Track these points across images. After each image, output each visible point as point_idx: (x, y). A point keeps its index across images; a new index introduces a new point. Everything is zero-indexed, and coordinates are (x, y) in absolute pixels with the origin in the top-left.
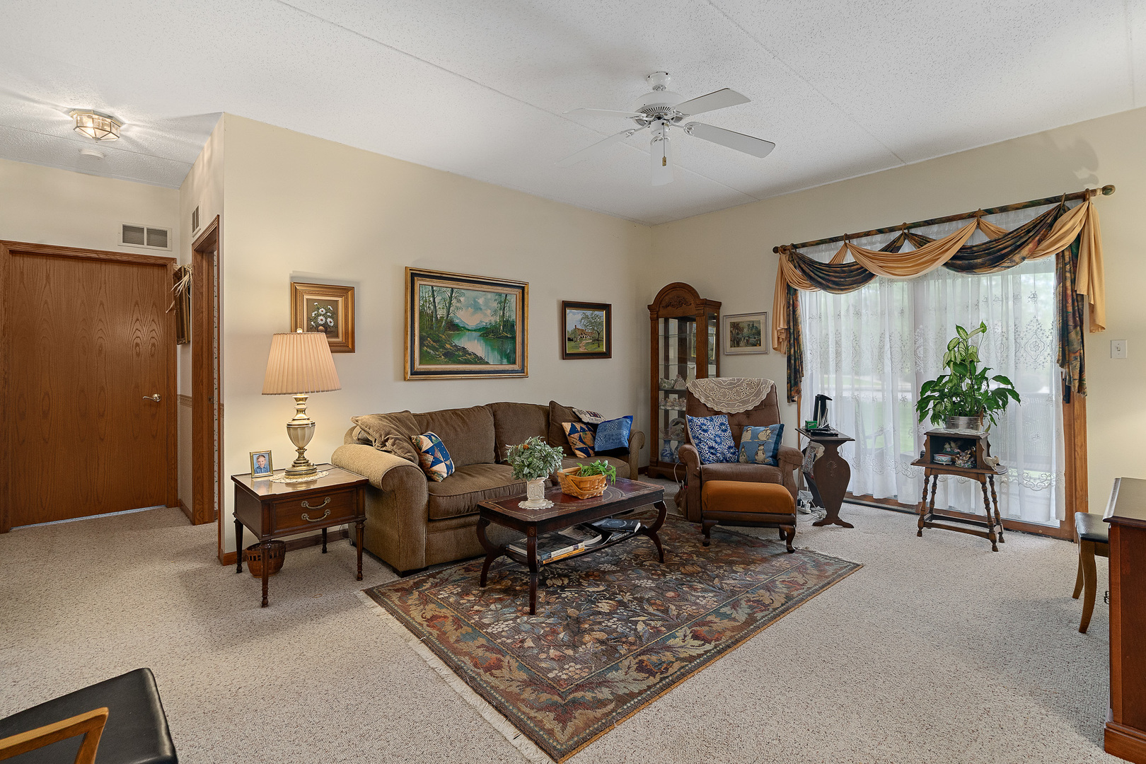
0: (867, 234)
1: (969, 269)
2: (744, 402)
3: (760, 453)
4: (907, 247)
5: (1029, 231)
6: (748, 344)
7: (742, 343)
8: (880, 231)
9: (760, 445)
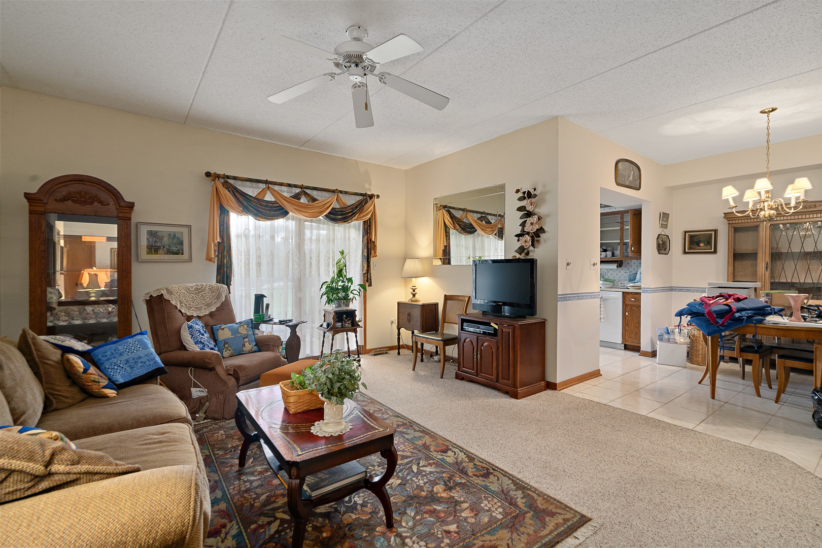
0: (281, 184)
1: (335, 220)
2: (209, 305)
3: (247, 344)
4: (303, 200)
5: (356, 207)
6: (169, 252)
7: (160, 251)
8: (289, 185)
9: (244, 338)
